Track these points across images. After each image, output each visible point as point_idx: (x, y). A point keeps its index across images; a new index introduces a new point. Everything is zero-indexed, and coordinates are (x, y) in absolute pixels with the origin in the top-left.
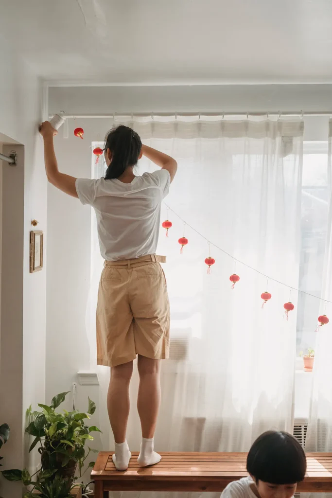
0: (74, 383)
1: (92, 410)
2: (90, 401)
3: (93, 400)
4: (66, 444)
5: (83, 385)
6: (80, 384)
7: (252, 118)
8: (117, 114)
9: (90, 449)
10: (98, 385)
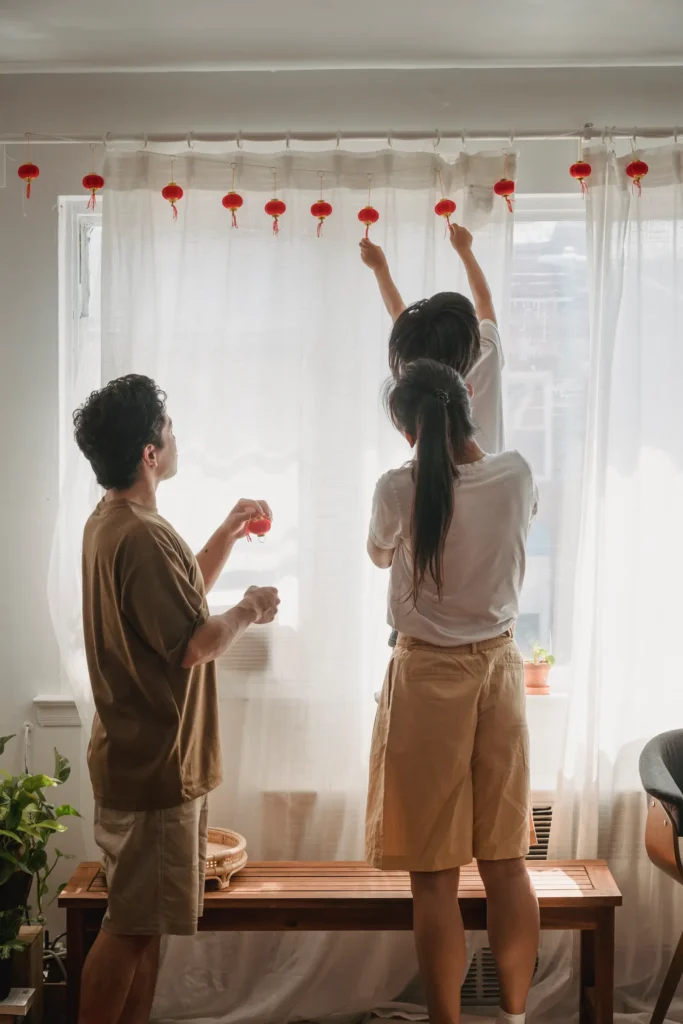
0: (26, 723)
1: (63, 774)
2: (58, 757)
3: (65, 754)
4: (7, 838)
5: (45, 726)
6: (39, 725)
7: (400, 146)
8: (109, 137)
9: (59, 854)
10: (79, 726)
